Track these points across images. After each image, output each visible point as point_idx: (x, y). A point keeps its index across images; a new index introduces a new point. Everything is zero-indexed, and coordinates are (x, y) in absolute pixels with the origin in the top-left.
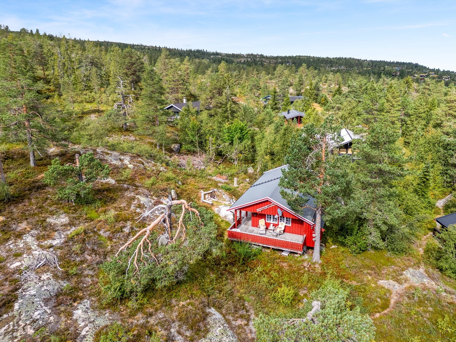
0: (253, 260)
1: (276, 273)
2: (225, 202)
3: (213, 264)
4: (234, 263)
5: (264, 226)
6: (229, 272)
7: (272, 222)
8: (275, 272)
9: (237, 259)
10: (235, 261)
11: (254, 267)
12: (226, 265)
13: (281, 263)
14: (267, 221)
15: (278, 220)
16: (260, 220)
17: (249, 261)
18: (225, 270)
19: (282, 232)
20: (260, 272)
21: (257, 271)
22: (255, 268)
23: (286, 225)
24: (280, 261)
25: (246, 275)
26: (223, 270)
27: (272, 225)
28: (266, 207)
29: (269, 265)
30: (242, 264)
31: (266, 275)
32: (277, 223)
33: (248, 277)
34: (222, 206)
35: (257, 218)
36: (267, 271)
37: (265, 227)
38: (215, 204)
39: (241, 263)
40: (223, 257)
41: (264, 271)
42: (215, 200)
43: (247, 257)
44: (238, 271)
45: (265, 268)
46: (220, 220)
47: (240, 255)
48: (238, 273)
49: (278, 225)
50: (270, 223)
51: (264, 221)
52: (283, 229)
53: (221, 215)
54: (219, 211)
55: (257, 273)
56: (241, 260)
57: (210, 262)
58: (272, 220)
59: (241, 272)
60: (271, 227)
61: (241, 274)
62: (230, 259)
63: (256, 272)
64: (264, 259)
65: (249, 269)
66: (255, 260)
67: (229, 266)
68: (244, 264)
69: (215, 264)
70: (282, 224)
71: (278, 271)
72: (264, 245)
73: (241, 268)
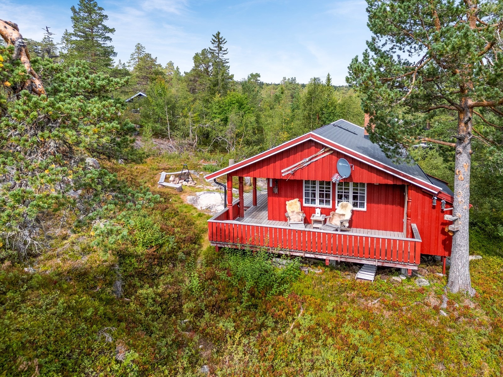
0: (281, 293)
1: (360, 332)
2: (208, 187)
3: (154, 312)
4: (223, 304)
5: (298, 213)
6: (205, 336)
7: (317, 204)
8: (356, 328)
9: (234, 293)
10: (227, 300)
11: (287, 314)
12: (199, 314)
13: (362, 300)
14: (304, 205)
15: (334, 200)
16: (287, 203)
17: (269, 297)
18: (195, 329)
19: (347, 225)
20: (309, 329)
21: (298, 326)
22: (290, 319)
23: (355, 209)
24: (358, 296)
25: (263, 341)
26: (186, 329)
27: (318, 211)
28: (305, 161)
29: (329, 308)
30: (248, 307)
31: (330, 340)
32: (330, 206)
33: (270, 349)
34: (202, 193)
35: (282, 199)
36: (329, 326)
37: (301, 216)
38: (187, 189)
39: (244, 305)
40: (191, 290)
41: (318, 324)
42: (189, 184)
43: (261, 286)
44: (236, 331)
45: (322, 317)
46: (196, 214)
47: (242, 280)
48: (237, 336)
49: (334, 209)
50: (314, 208)
51: (299, 204)
52: (348, 216)
53: (199, 208)
54: (195, 201)
55: (299, 335)
56: (245, 296)
57: (142, 305)
58: (317, 201)
59: (246, 334)
60: (318, 216)
61: (245, 341)
62: (211, 294)
63: (296, 330)
64: (310, 291)
65: (270, 322)
66: (286, 295)
67: (207, 315)
68: (256, 306)
69: (163, 312)
70: (344, 207)
71: (366, 325)
72: (308, 255)
73: (245, 319)
